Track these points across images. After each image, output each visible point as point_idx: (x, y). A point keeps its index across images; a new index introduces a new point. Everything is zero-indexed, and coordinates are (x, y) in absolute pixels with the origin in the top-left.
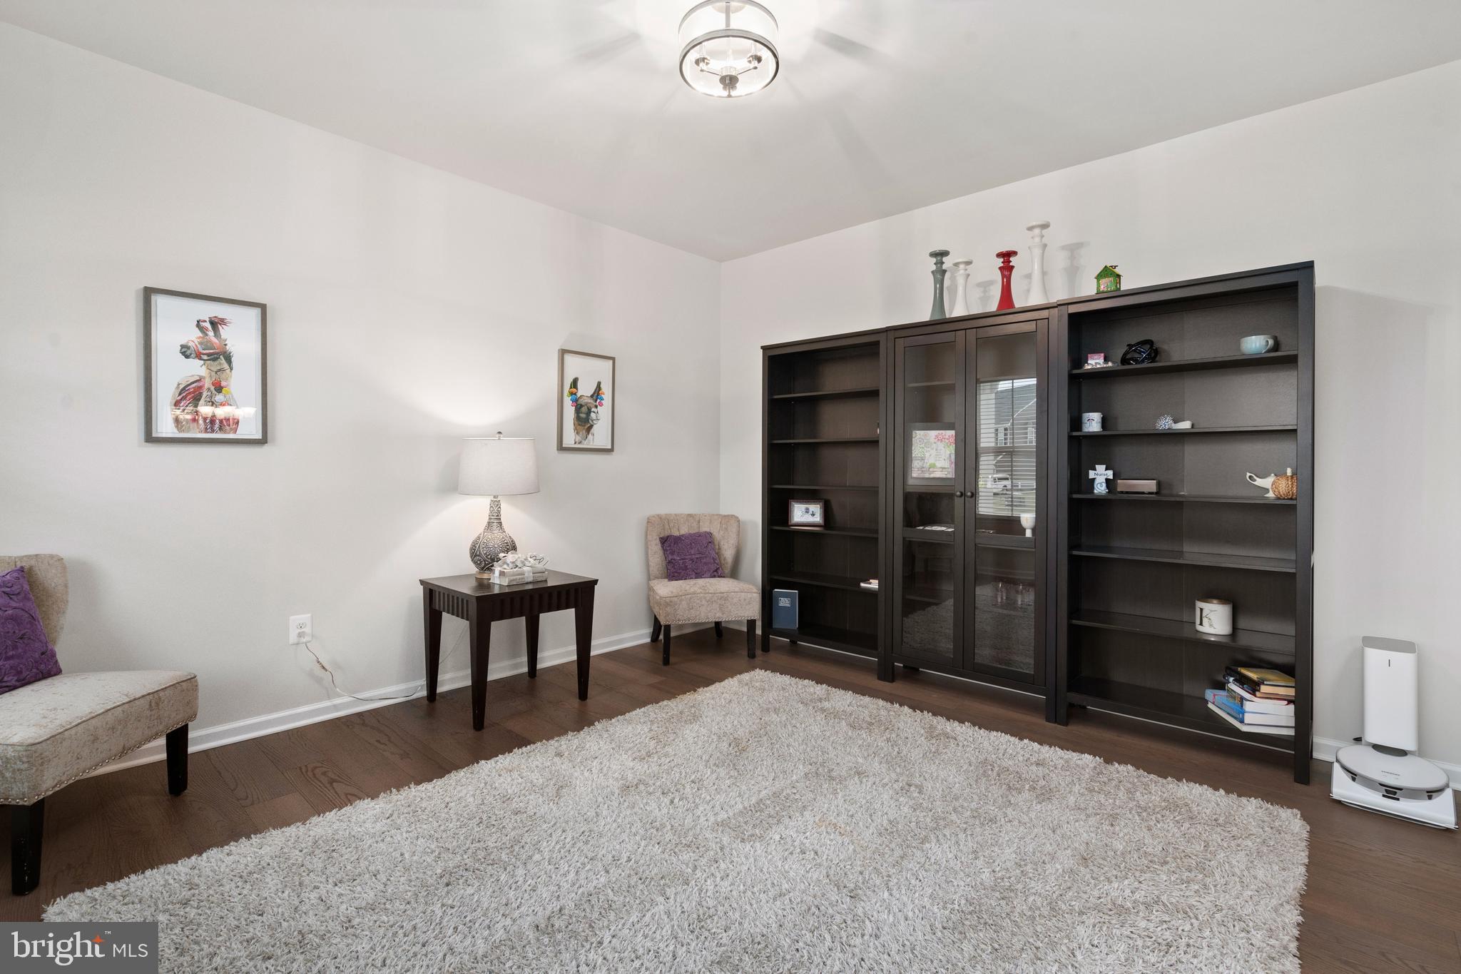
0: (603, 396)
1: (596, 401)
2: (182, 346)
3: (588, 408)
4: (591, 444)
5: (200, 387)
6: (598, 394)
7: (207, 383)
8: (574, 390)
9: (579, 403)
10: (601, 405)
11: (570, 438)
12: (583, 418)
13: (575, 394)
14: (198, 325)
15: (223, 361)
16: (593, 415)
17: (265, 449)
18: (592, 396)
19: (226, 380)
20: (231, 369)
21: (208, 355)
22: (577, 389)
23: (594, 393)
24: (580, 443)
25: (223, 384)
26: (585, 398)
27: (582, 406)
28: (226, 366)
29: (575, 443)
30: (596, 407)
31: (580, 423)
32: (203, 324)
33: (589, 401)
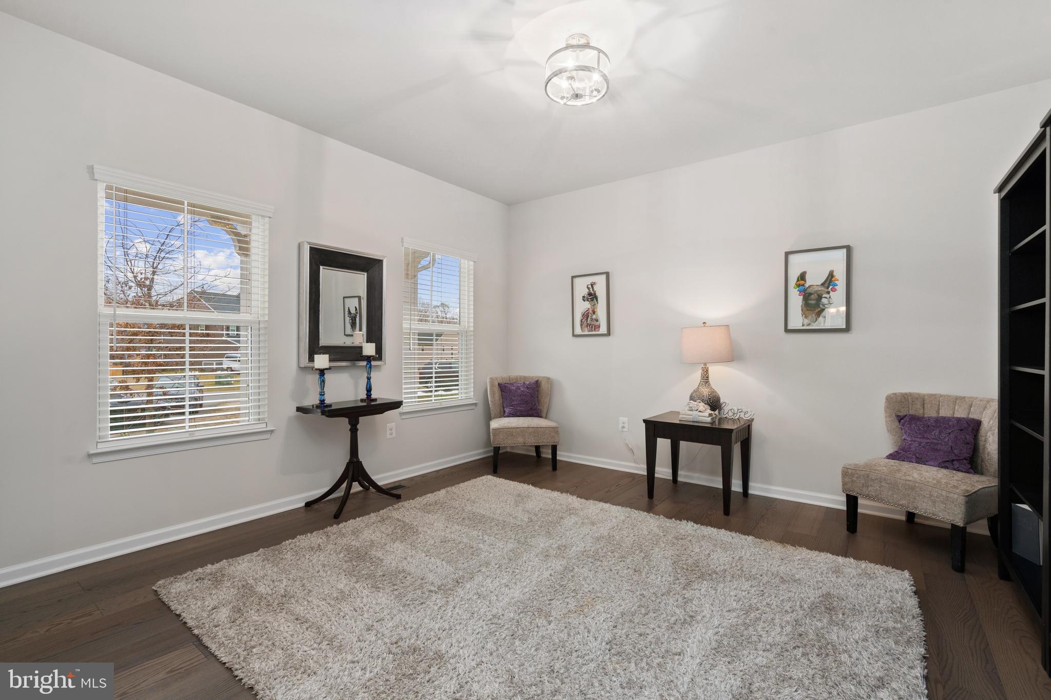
0: (836, 282)
1: (828, 288)
2: (583, 297)
3: (818, 295)
4: (822, 325)
5: (589, 313)
6: (831, 281)
7: (590, 311)
8: (802, 282)
9: (806, 292)
10: (834, 290)
11: (797, 320)
12: (811, 304)
13: (803, 285)
14: (587, 287)
15: (595, 300)
16: (824, 301)
17: (610, 338)
18: (823, 284)
19: (596, 308)
20: (598, 303)
21: (590, 299)
22: (805, 281)
23: (826, 281)
24: (809, 325)
25: (595, 310)
26: (815, 287)
27: (810, 294)
28: (596, 302)
29: (803, 325)
30: (828, 293)
31: (809, 308)
32: (589, 286)
33: (820, 289)
